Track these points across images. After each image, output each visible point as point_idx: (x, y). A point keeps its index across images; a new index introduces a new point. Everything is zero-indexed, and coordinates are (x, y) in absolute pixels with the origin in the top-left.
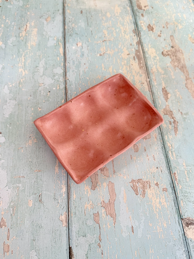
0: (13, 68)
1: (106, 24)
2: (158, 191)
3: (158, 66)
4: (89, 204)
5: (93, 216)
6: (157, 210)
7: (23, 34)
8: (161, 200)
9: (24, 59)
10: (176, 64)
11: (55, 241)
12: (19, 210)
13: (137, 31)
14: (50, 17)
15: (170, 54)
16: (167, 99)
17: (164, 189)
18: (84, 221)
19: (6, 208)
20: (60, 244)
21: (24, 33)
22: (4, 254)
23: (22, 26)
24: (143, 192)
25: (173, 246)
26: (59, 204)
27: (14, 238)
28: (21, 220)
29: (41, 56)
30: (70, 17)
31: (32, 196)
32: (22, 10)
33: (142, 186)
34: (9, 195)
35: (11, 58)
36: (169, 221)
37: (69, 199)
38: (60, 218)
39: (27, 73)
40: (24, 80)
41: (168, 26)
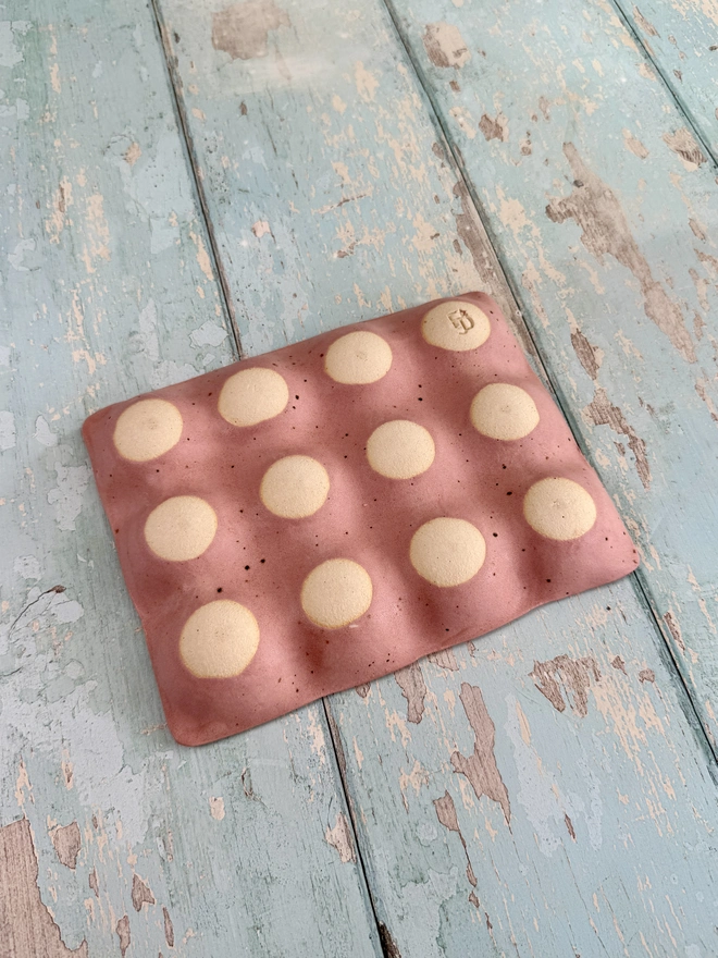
0: (49, 353)
1: (336, 138)
2: (624, 684)
3: (542, 259)
4: (413, 774)
5: (433, 808)
6: (637, 747)
7: (55, 221)
8: (640, 714)
9: (82, 313)
10: (601, 241)
11: (327, 915)
12: (184, 838)
13: (448, 148)
14: (136, 144)
15: (576, 208)
16: (592, 368)
17: (645, 675)
18: (409, 833)
19: (141, 842)
20: (346, 922)
21: (57, 219)
23: (45, 195)
24: (577, 697)
25: (707, 853)
26: (314, 793)
27: (190, 933)
28: (201, 869)
29: (139, 291)
30: (207, 134)
31: (219, 782)
32: (33, 134)
33: (571, 678)
34: (141, 795)
35: (35, 318)
36: (681, 775)
37: (342, 768)
38: (328, 836)
39: (103, 362)
40: (98, 387)
41: (548, 111)
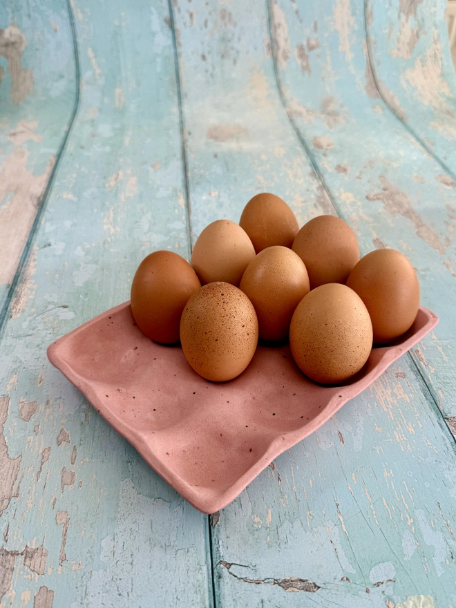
0: (92, 225)
1: (260, 168)
2: (385, 377)
3: (361, 213)
6: (390, 406)
7: (111, 184)
8: (394, 391)
10: (395, 209)
14: (159, 163)
15: (382, 197)
17: (399, 375)
21: (113, 184)
22: (63, 488)
23: (109, 176)
25: (434, 463)
28: (103, 430)
29: (146, 209)
30: (195, 163)
32: (110, 157)
35: (90, 213)
36: (419, 422)
39: (119, 230)
40: (113, 238)
41: (373, 165)
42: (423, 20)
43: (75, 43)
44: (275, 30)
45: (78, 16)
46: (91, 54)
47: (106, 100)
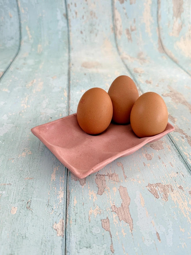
0: (15, 104)
2: (183, 194)
4: (95, 210)
5: (101, 222)
7: (29, 85)
8: (190, 203)
9: (28, 99)
10: (177, 101)
14: (56, 76)
15: (170, 95)
16: (174, 121)
18: (89, 229)
24: (165, 195)
26: (54, 211)
29: (46, 97)
30: (75, 77)
31: (18, 203)
33: (162, 190)
37: (67, 205)
38: (54, 226)
39: (29, 107)
40: (25, 111)
41: (164, 81)
42: (184, 20)
43: (20, 24)
44: (116, 22)
45: (22, 11)
46: (27, 29)
47: (33, 50)
